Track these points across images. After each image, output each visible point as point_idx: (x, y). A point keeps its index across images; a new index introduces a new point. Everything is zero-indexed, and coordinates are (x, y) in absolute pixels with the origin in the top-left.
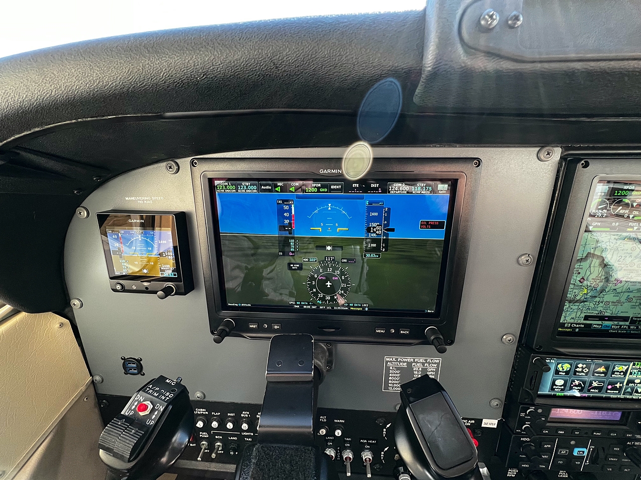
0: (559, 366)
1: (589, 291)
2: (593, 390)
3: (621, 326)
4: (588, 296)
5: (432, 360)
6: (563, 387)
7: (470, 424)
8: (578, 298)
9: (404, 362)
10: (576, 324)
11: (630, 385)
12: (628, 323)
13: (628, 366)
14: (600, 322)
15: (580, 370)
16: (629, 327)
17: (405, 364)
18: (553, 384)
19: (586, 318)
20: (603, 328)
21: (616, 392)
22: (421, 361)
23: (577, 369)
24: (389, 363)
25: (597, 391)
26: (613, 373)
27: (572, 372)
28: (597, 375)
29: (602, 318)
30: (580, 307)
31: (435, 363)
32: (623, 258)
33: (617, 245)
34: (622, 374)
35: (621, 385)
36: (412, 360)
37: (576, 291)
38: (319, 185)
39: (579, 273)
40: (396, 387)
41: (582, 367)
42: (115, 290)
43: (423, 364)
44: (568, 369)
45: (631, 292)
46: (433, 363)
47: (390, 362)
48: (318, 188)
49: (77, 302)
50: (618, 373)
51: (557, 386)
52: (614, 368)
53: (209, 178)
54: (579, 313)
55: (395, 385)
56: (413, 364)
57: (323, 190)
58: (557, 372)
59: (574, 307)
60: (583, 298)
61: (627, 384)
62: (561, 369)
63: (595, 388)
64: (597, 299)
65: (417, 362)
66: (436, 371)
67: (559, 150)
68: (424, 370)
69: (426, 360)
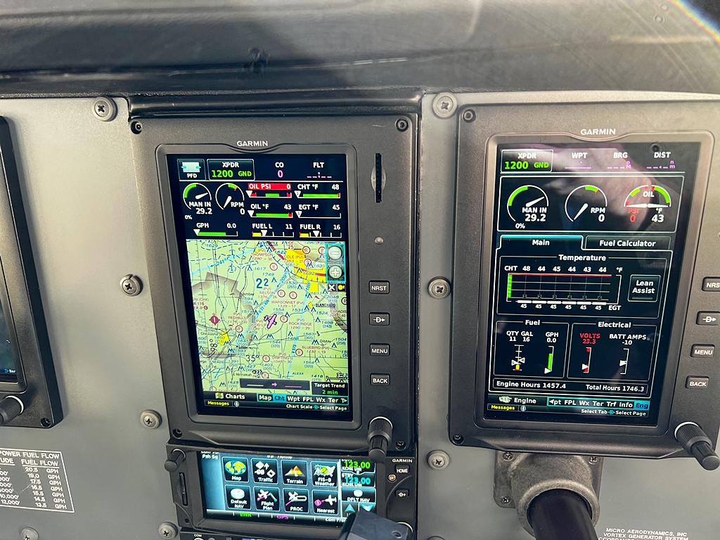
0: (228, 465)
1: (232, 338)
2: (295, 508)
3: (301, 397)
4: (233, 347)
5: (48, 454)
6: (245, 502)
8: (219, 349)
9: (8, 457)
10: (233, 394)
11: (350, 500)
12: (310, 392)
13: (334, 467)
14: (266, 391)
15: (262, 472)
16: (314, 399)
17: (11, 460)
18: (229, 497)
19: (244, 383)
20: (274, 401)
21: (329, 511)
22: (32, 455)
23: (258, 472)
25: (300, 509)
26: (316, 478)
27: (251, 476)
28: (291, 481)
29: (268, 384)
30: (227, 365)
31: (55, 459)
32: (263, 282)
33: (247, 260)
34: (330, 480)
35: (335, 500)
36: (18, 454)
37: (212, 337)
39: (206, 308)
40: (11, 499)
41: (264, 468)
43: (37, 461)
44: (244, 471)
45: (296, 339)
46: (51, 460)
50: (324, 479)
51: (235, 500)
52: (314, 471)
54: (229, 376)
55: (8, 497)
56: (23, 461)
58: (228, 476)
59: (219, 366)
60: (226, 349)
61: (344, 498)
62: (231, 471)
63: (296, 504)
64: (249, 351)
65: (27, 459)
66: (61, 473)
67: (122, 103)
68: (43, 473)
69: (39, 454)
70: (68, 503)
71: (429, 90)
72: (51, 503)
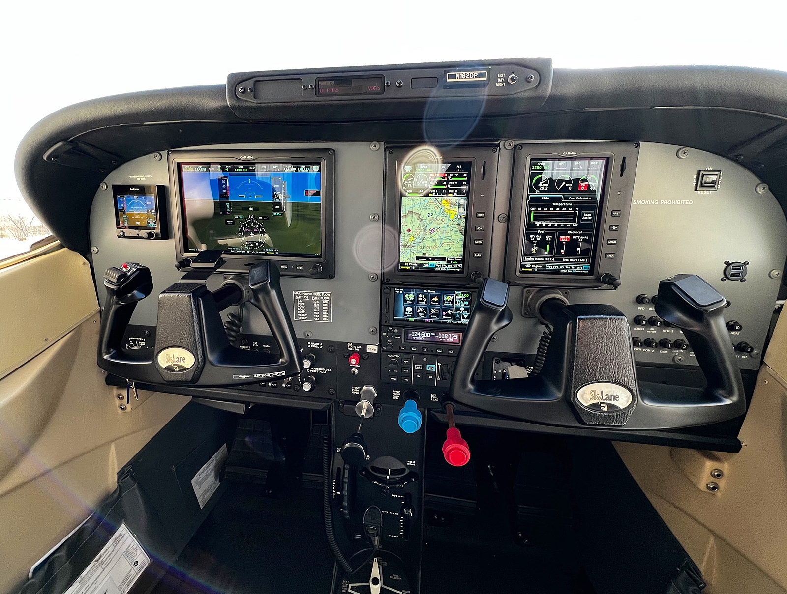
0: (406, 296)
1: (415, 239)
2: (433, 316)
3: (441, 265)
4: (415, 242)
5: (325, 294)
6: (412, 314)
7: (358, 350)
8: (409, 244)
9: (306, 296)
10: (412, 263)
11: (458, 312)
12: (445, 263)
13: (453, 297)
14: (427, 262)
15: (421, 299)
16: (447, 265)
17: (307, 297)
18: (405, 311)
19: (418, 258)
20: (430, 267)
21: (449, 318)
22: (318, 294)
23: (419, 299)
24: (296, 297)
25: (436, 317)
26: (444, 302)
27: (416, 301)
28: (433, 303)
29: (427, 259)
30: (412, 250)
31: (328, 297)
32: (431, 214)
33: (425, 205)
34: (450, 302)
35: (452, 312)
36: (312, 294)
37: (407, 238)
38: (243, 167)
39: (406, 225)
40: (303, 317)
41: (422, 297)
42: (119, 237)
43: (319, 297)
44: (413, 299)
45: (442, 239)
46: (326, 296)
47: (297, 295)
48: (242, 169)
49: (96, 249)
50: (447, 302)
51: (407, 312)
52: (444, 298)
53: (177, 163)
54: (412, 255)
55: (302, 315)
56: (313, 297)
57: (245, 170)
58: (406, 301)
59: (408, 251)
60: (412, 244)
61: (456, 311)
62: (408, 299)
63: (434, 314)
64: (421, 244)
65: (315, 296)
66: (329, 303)
67: (383, 144)
68: (321, 303)
69: (321, 294)
70: (329, 318)
71: (503, 139)
72: (321, 318)
